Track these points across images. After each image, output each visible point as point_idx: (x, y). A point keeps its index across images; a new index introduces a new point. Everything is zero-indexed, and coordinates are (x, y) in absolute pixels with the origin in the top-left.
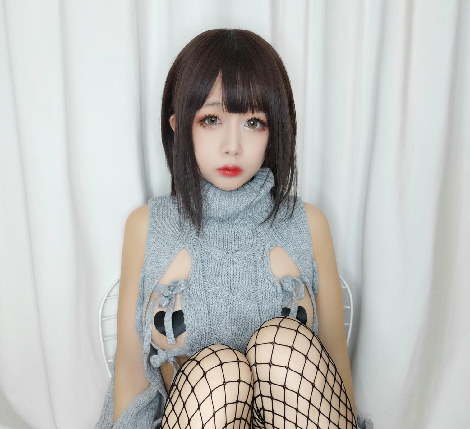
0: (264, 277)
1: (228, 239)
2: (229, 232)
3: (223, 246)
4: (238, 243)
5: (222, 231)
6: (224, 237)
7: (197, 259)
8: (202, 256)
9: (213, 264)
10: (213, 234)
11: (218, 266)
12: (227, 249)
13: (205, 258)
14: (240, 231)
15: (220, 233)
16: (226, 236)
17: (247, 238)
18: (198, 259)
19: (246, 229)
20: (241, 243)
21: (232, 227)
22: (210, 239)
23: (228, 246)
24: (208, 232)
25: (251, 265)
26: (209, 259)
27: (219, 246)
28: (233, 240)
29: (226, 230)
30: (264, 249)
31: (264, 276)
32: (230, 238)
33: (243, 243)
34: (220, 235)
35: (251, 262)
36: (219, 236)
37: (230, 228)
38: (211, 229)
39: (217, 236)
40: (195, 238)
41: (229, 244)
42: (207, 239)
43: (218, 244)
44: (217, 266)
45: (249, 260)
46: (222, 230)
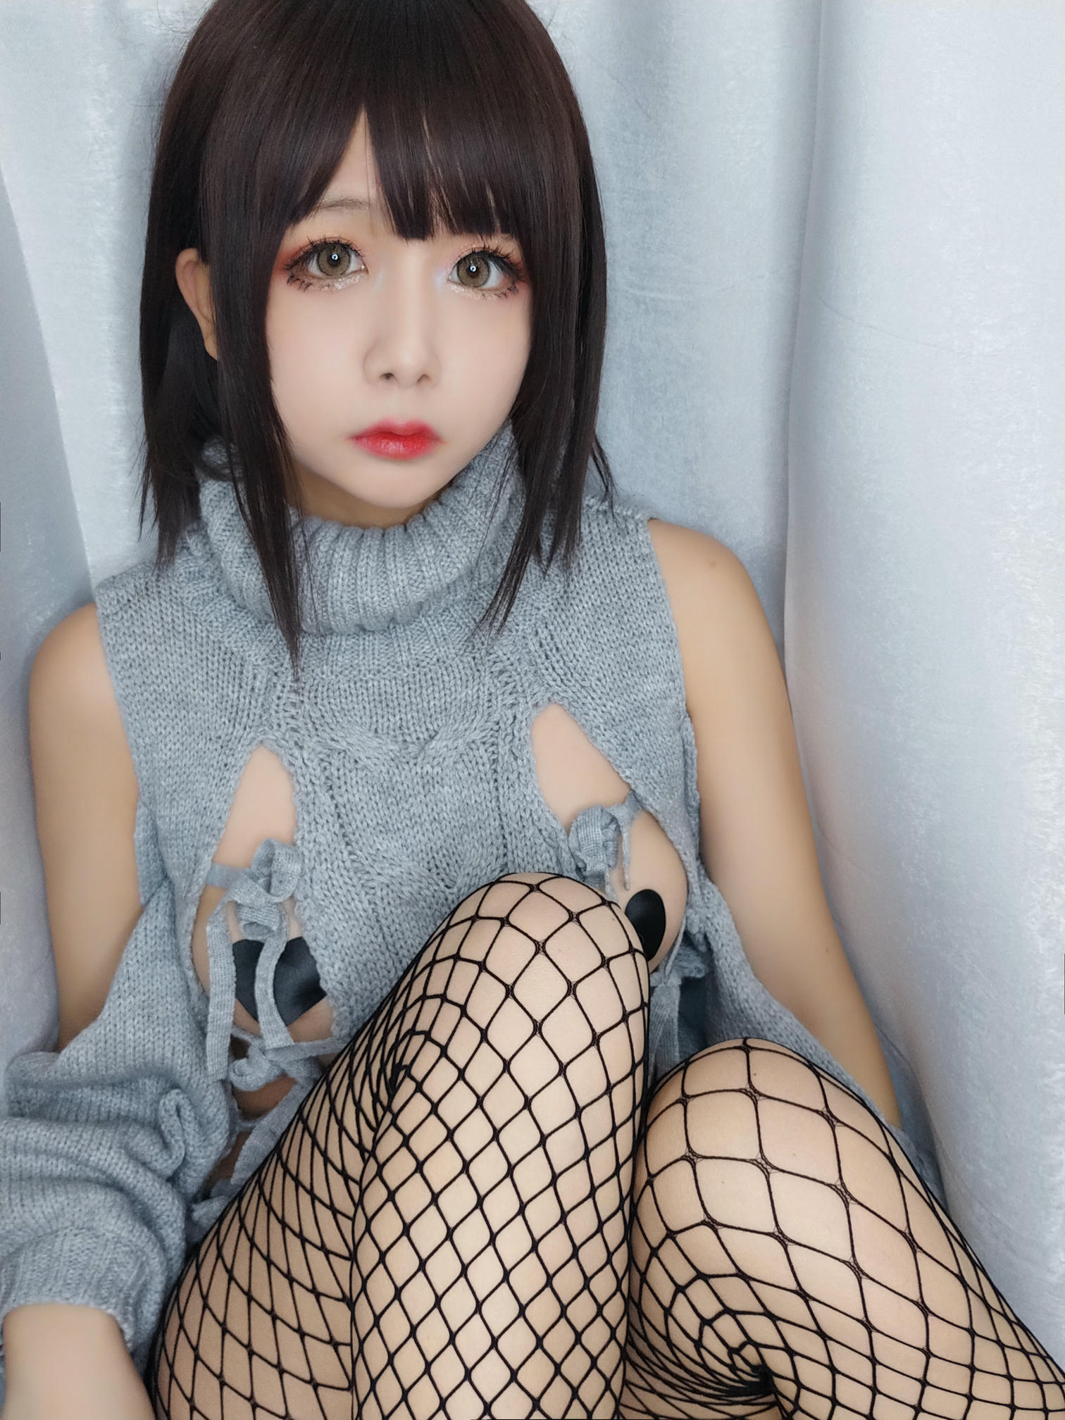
0: (521, 817)
1: (401, 689)
2: (399, 668)
3: (385, 719)
4: (432, 703)
5: (376, 667)
6: (385, 685)
7: (311, 781)
8: (324, 764)
9: (366, 790)
10: (349, 681)
11: (383, 796)
12: (400, 728)
13: (336, 773)
14: (435, 659)
15: (371, 676)
16: (394, 682)
17: (459, 682)
18: (313, 779)
19: (453, 651)
20: (443, 700)
21: (409, 649)
22: (343, 700)
23: (403, 716)
24: (333, 677)
25: (481, 779)
26: (348, 773)
27: (374, 719)
28: (416, 691)
29: (388, 664)
30: (515, 717)
31: (523, 815)
32: (406, 687)
33: (449, 700)
34: (373, 680)
35: (481, 768)
36: (370, 684)
37: (401, 655)
38: (340, 664)
39: (364, 685)
40: (294, 704)
41: (403, 710)
42: (332, 700)
43: (368, 713)
44: (378, 797)
45: (474, 762)
46: (376, 662)
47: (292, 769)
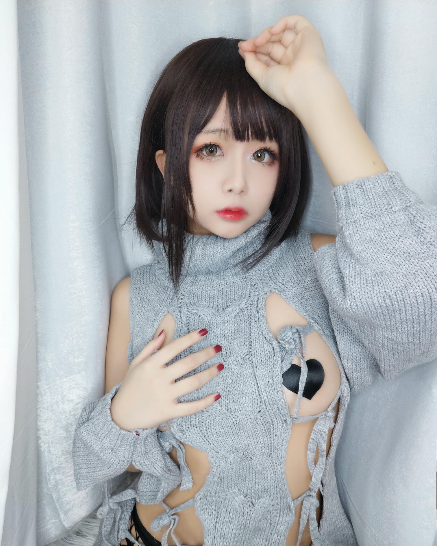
4: (230, 297)
7: (182, 323)
13: (191, 320)
17: (240, 289)
23: (219, 302)
26: (195, 320)
30: (258, 299)
31: (259, 332)
35: (245, 317)
47: (176, 319)
